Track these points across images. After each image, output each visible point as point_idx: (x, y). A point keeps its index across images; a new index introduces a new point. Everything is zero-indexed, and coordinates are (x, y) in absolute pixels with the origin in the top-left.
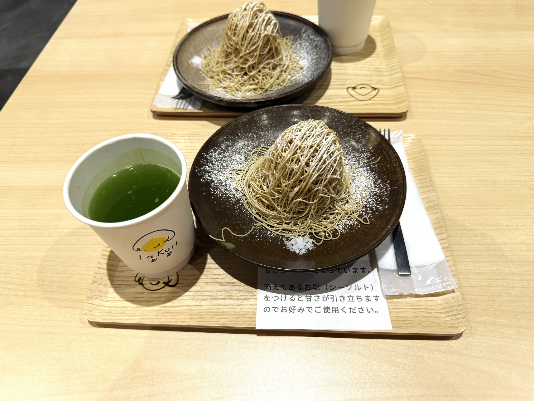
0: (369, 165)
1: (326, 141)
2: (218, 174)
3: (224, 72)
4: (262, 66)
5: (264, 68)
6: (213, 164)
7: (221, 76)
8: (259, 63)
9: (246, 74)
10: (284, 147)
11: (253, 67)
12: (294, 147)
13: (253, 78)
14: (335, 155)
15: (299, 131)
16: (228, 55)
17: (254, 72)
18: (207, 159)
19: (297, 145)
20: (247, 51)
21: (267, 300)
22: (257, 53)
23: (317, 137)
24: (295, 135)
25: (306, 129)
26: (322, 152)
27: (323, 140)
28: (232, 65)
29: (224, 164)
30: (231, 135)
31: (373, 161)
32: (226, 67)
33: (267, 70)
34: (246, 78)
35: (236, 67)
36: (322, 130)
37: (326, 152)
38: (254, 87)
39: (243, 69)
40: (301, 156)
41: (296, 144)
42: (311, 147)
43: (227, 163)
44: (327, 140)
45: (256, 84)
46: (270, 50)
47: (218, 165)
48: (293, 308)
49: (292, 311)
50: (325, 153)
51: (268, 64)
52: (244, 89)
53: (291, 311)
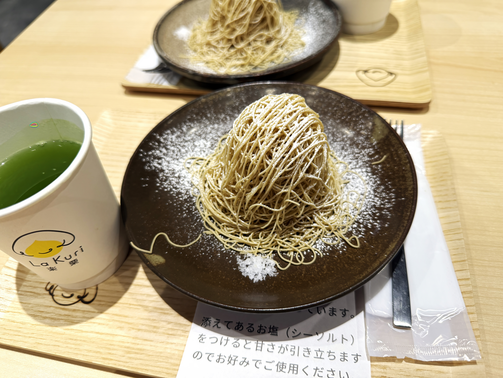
0: (370, 166)
1: (299, 122)
2: (173, 162)
3: (208, 44)
4: (252, 38)
5: (255, 40)
6: (167, 149)
7: (205, 49)
8: (249, 34)
9: (232, 46)
10: (241, 128)
11: (241, 38)
12: (252, 129)
13: (241, 51)
14: (312, 145)
15: (263, 107)
16: (214, 24)
17: (242, 45)
18: (159, 142)
19: (256, 127)
20: (235, 19)
21: (201, 341)
22: (247, 22)
23: (286, 117)
24: (257, 112)
25: (272, 105)
26: (292, 139)
27: (296, 123)
28: (218, 36)
29: (183, 150)
30: (197, 114)
31: (376, 160)
32: (212, 39)
33: (259, 44)
34: (232, 51)
35: (222, 39)
36: (297, 107)
37: (298, 139)
38: (241, 62)
39: (229, 40)
40: (262, 143)
41: (255, 125)
42: (276, 130)
43: (186, 149)
44: (301, 122)
45: (245, 59)
46: (264, 20)
47: (173, 151)
48: (233, 358)
49: (232, 362)
50: (297, 141)
51: (261, 36)
52: (229, 64)
53: (230, 362)
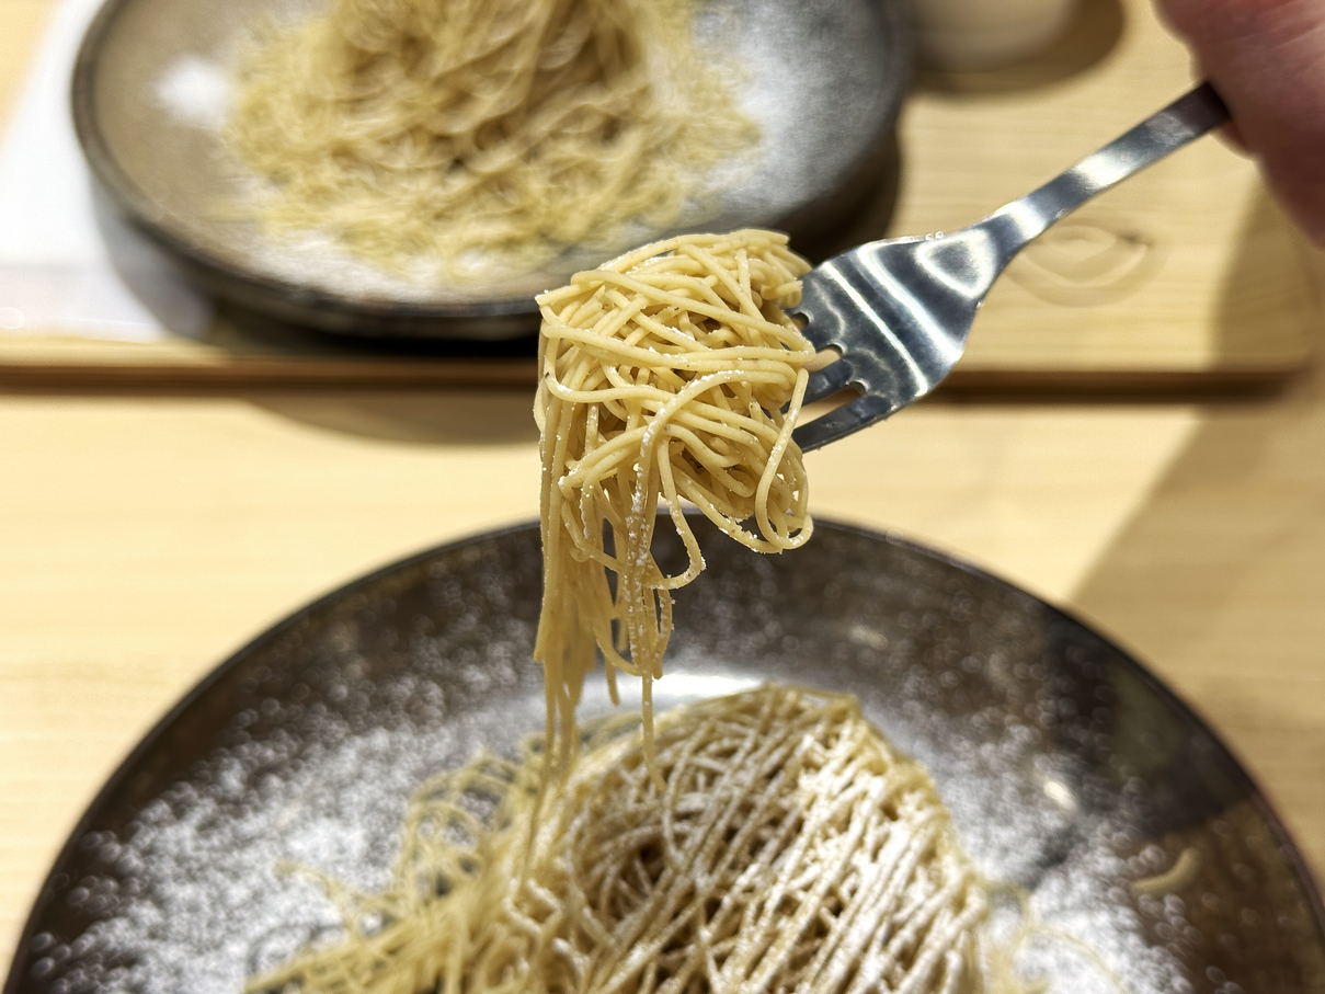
1: (875, 856)
3: (344, 154)
4: (542, 125)
5: (556, 135)
7: (329, 173)
8: (533, 106)
9: (459, 163)
11: (496, 131)
12: (671, 904)
13: (499, 184)
15: (702, 779)
16: (362, 66)
17: (500, 159)
19: (690, 895)
22: (521, 62)
24: (682, 807)
25: (747, 778)
27: (862, 860)
28: (385, 118)
31: (1151, 872)
32: (355, 130)
33: (570, 150)
34: (460, 183)
35: (414, 131)
38: (500, 229)
39: (442, 139)
40: (720, 961)
44: (882, 855)
45: (521, 214)
46: (589, 47)
51: (578, 116)
52: (448, 237)
